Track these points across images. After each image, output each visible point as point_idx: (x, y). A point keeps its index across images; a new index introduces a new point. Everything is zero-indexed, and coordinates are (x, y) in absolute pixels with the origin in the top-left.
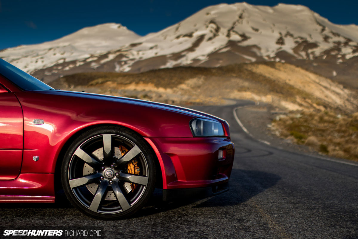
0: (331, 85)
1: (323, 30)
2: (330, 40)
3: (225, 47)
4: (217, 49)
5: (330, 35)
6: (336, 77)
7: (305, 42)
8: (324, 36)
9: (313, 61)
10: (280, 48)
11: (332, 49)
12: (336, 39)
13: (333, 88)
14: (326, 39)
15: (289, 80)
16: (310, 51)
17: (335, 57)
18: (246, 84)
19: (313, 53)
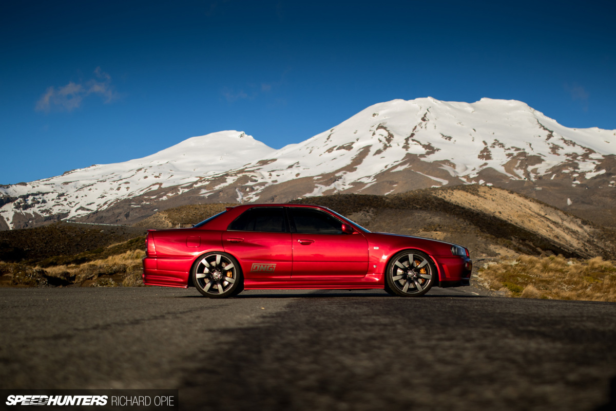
0: (563, 220)
1: (550, 136)
2: (560, 151)
3: (401, 164)
4: (389, 167)
5: (561, 143)
6: (571, 205)
7: (524, 154)
8: (551, 146)
9: (534, 183)
10: (486, 164)
11: (564, 166)
12: (570, 149)
13: (566, 224)
14: (555, 149)
15: (500, 213)
16: (530, 168)
17: (568, 176)
18: (437, 219)
19: (534, 171)
